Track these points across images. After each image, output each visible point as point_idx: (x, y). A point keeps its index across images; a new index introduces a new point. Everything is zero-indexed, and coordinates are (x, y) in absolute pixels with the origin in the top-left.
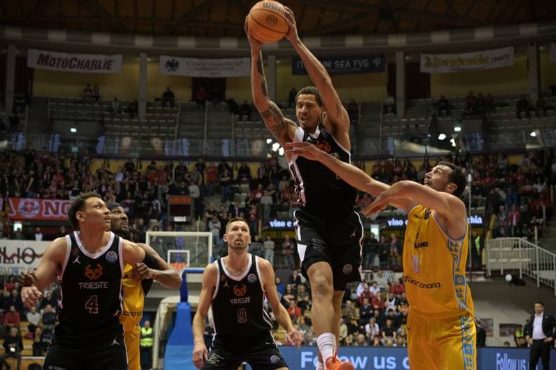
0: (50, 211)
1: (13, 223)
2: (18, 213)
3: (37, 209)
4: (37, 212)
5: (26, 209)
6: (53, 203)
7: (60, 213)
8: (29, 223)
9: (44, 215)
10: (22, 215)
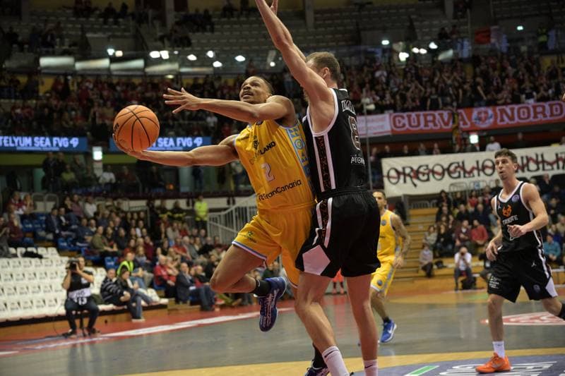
0: (505, 118)
1: (469, 135)
2: (472, 124)
3: (491, 117)
4: (492, 120)
5: (480, 119)
6: (508, 109)
7: (517, 119)
8: (485, 134)
9: (499, 123)
10: (477, 125)
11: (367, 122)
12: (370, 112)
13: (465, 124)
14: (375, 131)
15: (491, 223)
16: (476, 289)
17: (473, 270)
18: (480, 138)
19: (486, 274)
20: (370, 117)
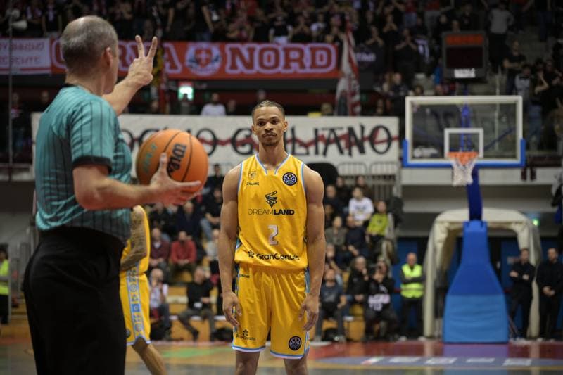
0: (239, 63)
1: (178, 86)
2: (185, 68)
3: (216, 60)
4: (217, 65)
5: (198, 61)
6: (244, 49)
7: (257, 67)
8: (204, 86)
9: (228, 71)
10: (193, 71)
11: (11, 50)
12: (19, 34)
13: (173, 67)
14: (24, 66)
15: (203, 235)
16: (170, 340)
17: (172, 309)
18: (196, 92)
19: (189, 317)
20: (17, 42)
